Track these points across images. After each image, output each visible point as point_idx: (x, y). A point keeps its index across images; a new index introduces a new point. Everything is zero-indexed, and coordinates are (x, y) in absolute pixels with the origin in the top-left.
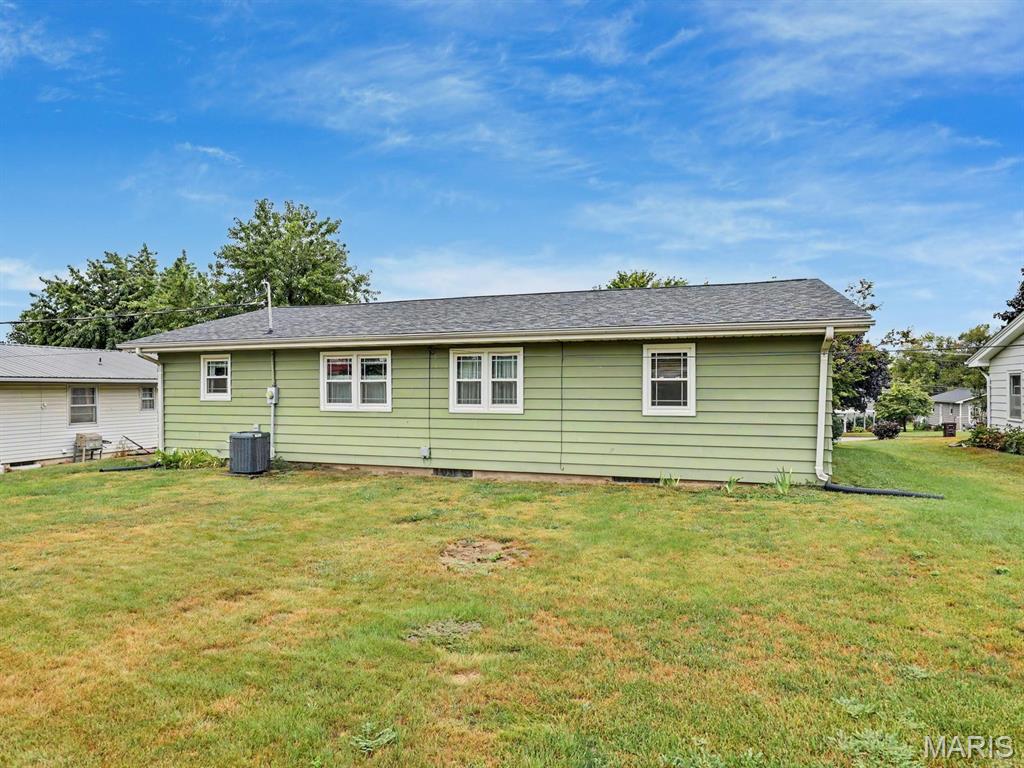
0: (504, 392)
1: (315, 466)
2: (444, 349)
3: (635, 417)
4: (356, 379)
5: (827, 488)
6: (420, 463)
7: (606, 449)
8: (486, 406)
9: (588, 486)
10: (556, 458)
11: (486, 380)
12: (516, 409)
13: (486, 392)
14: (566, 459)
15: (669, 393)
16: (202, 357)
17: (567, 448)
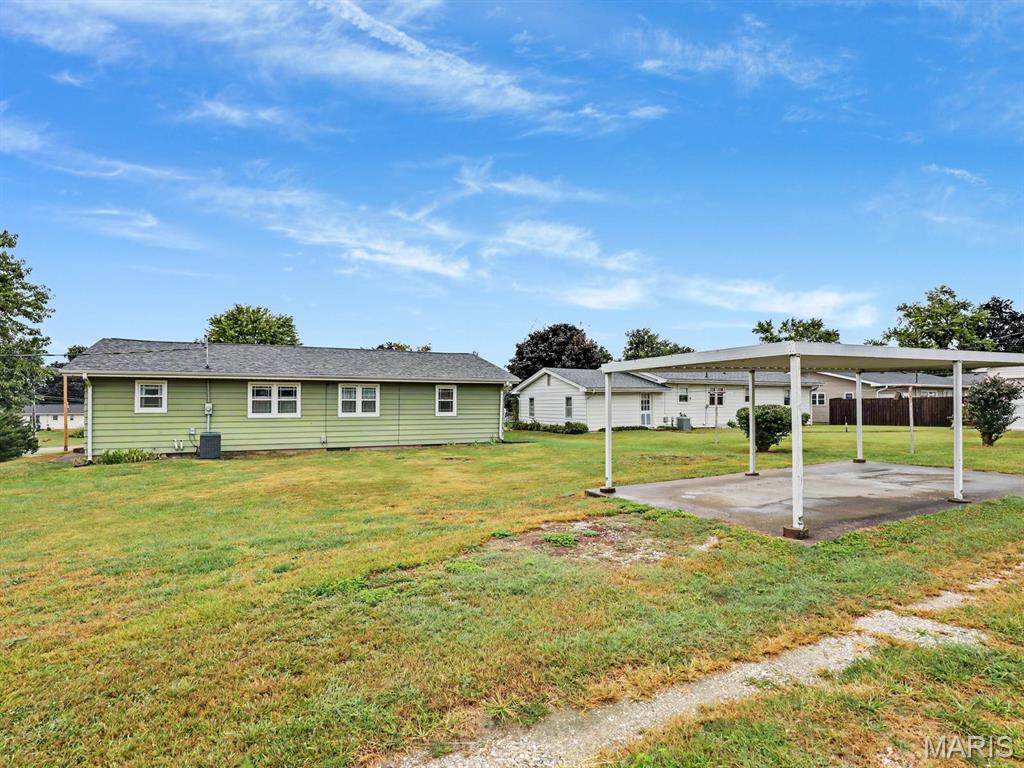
0: (368, 406)
1: (244, 453)
2: (335, 384)
3: (432, 417)
4: (275, 399)
5: (503, 442)
6: (321, 446)
7: (419, 432)
8: (359, 413)
9: (388, 451)
10: (396, 438)
11: (359, 400)
12: (376, 414)
13: (359, 406)
14: (401, 438)
15: (446, 406)
16: (137, 381)
17: (401, 433)
